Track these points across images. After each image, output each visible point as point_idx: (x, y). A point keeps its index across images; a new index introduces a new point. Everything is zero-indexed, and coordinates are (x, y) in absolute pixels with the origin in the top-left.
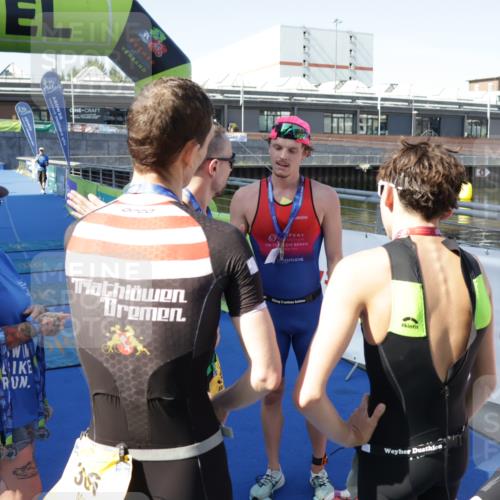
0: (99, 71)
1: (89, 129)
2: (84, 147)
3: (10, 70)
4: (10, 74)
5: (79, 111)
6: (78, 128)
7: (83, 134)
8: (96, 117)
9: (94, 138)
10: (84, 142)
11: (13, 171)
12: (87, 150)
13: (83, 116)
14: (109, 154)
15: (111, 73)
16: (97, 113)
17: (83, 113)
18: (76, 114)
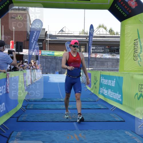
0: (104, 30)
1: (98, 56)
2: (96, 64)
3: (64, 30)
4: (64, 32)
5: (94, 48)
6: (93, 56)
7: (95, 58)
8: (102, 51)
9: (101, 60)
10: (96, 62)
11: (63, 75)
12: (97, 66)
13: (96, 51)
14: (107, 68)
15: (109, 31)
16: (102, 49)
17: (96, 49)
18: (93, 49)
